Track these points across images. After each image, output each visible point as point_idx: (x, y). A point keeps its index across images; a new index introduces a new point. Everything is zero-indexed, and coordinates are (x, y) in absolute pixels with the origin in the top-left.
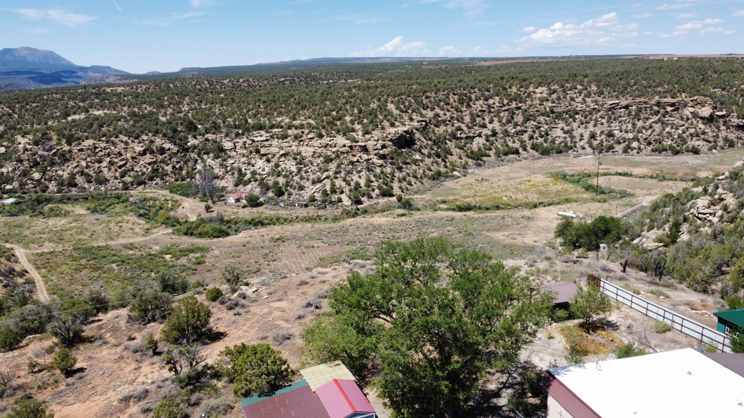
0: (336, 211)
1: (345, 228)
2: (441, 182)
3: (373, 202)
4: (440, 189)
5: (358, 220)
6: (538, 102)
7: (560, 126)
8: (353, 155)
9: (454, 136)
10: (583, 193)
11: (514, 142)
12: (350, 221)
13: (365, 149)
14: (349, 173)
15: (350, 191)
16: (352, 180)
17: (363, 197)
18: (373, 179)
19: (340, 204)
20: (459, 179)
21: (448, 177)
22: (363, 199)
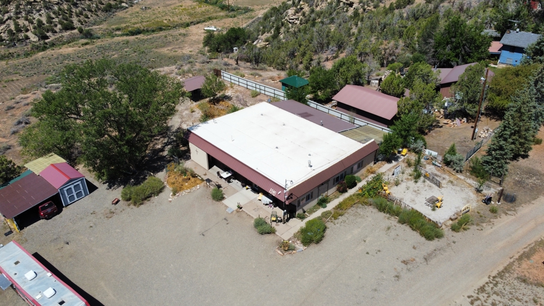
0: (25, 47)
1: (38, 61)
2: (113, 13)
3: (58, 35)
4: (113, 19)
5: (48, 52)
10: (220, 12)
12: (41, 54)
14: (30, 12)
15: (35, 28)
16: (34, 19)
17: (48, 32)
18: (53, 16)
19: (28, 41)
20: (127, 10)
21: (118, 8)
22: (48, 34)
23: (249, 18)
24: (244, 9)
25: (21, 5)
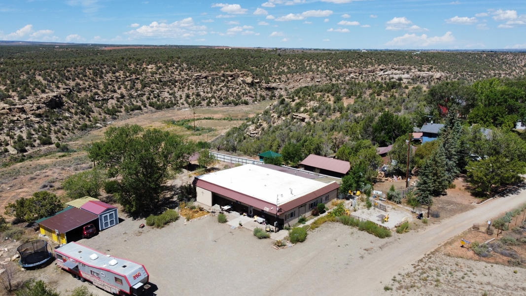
0: (4, 159)
1: (16, 170)
2: (88, 131)
3: (36, 149)
4: (88, 137)
5: (27, 163)
6: (150, 74)
7: (166, 90)
8: (12, 116)
9: (93, 99)
10: (186, 131)
11: (137, 102)
12: (19, 165)
13: (22, 110)
14: (11, 129)
15: (15, 142)
16: (15, 135)
17: (27, 146)
18: (33, 133)
19: (7, 154)
20: (101, 129)
21: (93, 128)
22: (27, 148)
23: (213, 136)
24: (208, 129)
25: (4, 123)
